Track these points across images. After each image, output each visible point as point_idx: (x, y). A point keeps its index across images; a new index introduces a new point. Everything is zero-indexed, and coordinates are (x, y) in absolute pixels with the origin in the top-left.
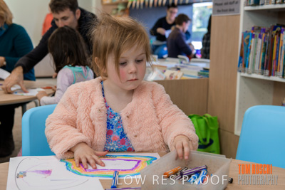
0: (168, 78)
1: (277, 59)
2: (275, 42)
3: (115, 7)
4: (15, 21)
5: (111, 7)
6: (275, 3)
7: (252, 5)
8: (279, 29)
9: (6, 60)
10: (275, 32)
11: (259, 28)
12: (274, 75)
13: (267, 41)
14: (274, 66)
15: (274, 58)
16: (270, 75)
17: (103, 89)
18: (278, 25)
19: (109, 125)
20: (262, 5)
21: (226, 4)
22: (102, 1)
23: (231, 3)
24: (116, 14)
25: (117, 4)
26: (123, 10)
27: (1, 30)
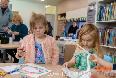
1: (106, 39)
2: (105, 33)
6: (105, 20)
7: (98, 21)
8: (107, 29)
9: (20, 34)
10: (105, 30)
11: (101, 29)
12: (105, 45)
13: (102, 33)
14: (105, 42)
15: (105, 39)
16: (103, 45)
17: (34, 37)
18: (107, 28)
19: (36, 47)
20: (102, 21)
21: (91, 20)
22: (57, 19)
23: (92, 20)
24: (61, 24)
25: (62, 20)
26: (64, 23)
27: (19, 25)
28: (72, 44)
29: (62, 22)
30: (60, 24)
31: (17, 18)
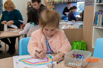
0: (69, 28)
3: (50, 3)
4: (16, 9)
5: (48, 4)
7: (99, 3)
11: (101, 11)
20: (102, 3)
21: (89, 2)
22: (45, 1)
23: (91, 2)
24: (50, 6)
25: (50, 2)
26: (53, 5)
27: (11, 11)
28: (70, 28)
29: (50, 4)
30: (48, 6)
31: (9, 5)
